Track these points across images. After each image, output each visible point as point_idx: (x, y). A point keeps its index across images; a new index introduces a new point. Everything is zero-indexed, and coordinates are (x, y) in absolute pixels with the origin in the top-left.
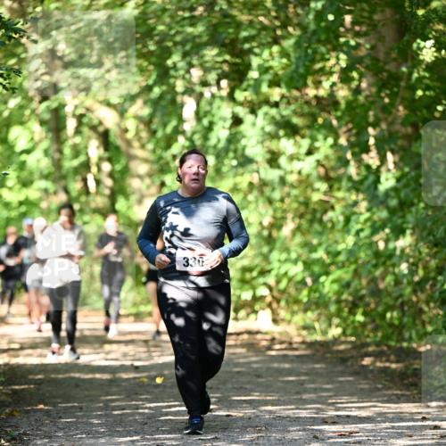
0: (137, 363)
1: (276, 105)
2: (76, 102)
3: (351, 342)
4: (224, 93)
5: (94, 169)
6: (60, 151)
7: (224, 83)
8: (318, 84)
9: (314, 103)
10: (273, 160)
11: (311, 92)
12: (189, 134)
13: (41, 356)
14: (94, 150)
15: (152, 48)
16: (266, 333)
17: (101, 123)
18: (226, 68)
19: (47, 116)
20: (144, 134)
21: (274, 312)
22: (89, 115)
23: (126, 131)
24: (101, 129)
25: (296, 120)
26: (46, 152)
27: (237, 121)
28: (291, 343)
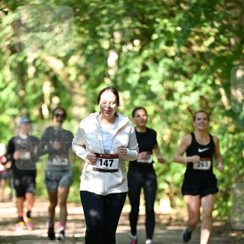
0: (77, 236)
1: (173, 58)
2: (35, 55)
3: (225, 221)
4: (137, 49)
5: (47, 101)
6: (24, 89)
7: (137, 42)
8: (200, 43)
9: (198, 56)
10: (170, 95)
11: (196, 48)
12: (113, 77)
13: (10, 230)
14: (47, 88)
15: (87, 18)
16: (166, 215)
17: (51, 70)
18: (138, 32)
19: (15, 65)
20: (82, 78)
21: (171, 199)
22: (44, 64)
23: (69, 75)
24: (52, 74)
25: (186, 68)
26: (14, 90)
27: (145, 68)
28: (183, 221)
